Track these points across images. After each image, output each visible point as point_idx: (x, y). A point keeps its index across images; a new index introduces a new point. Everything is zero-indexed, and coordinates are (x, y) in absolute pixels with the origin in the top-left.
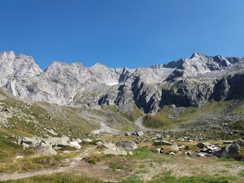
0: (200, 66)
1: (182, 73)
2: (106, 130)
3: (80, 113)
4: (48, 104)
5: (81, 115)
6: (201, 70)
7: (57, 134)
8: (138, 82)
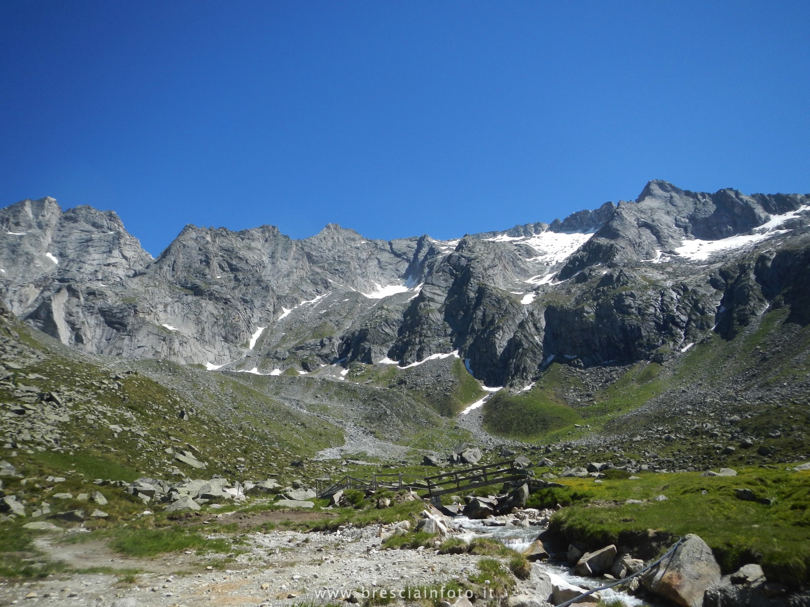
0: (670, 224)
1: (609, 251)
2: (362, 449)
3: (277, 394)
4: (174, 369)
5: (282, 401)
6: (672, 237)
7: (206, 466)
8: (468, 285)
